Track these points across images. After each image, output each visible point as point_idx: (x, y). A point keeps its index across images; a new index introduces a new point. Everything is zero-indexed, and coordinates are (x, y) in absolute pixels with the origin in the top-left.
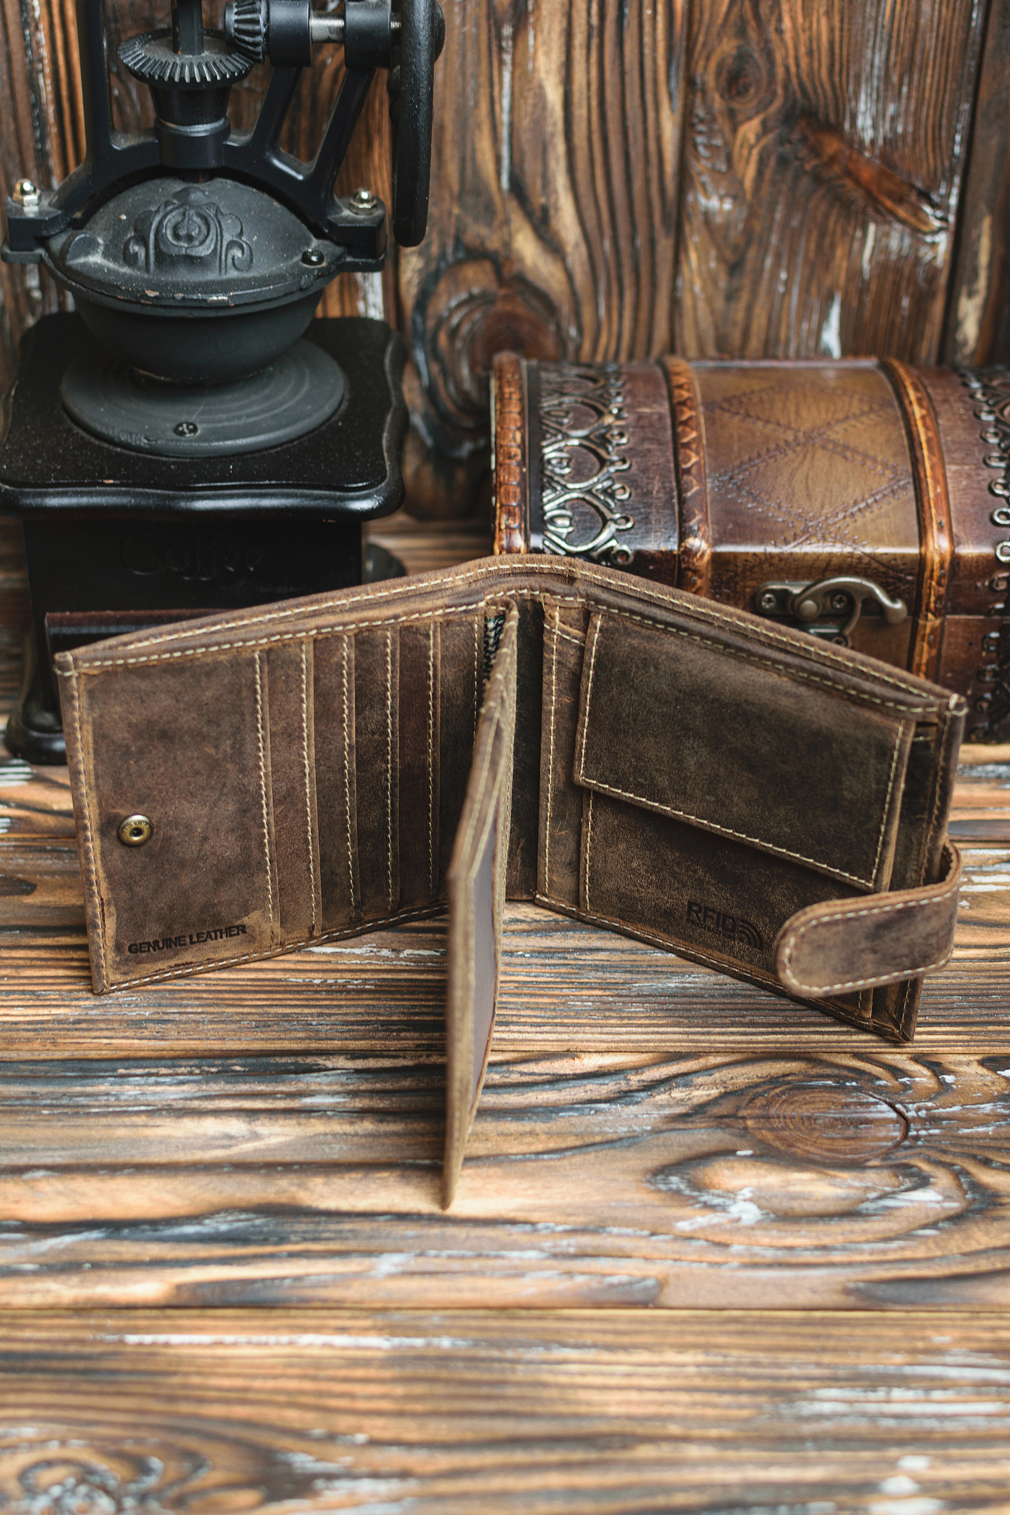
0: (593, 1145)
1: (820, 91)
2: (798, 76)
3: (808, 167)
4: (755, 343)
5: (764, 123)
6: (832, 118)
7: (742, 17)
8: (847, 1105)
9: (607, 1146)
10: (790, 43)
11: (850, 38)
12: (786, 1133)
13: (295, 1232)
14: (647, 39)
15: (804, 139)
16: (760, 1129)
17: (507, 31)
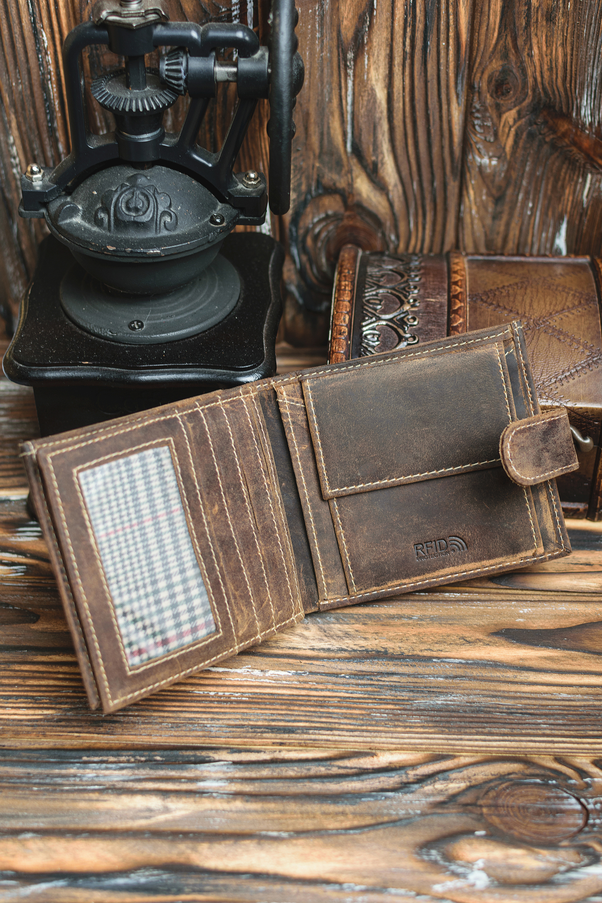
0: (382, 823)
1: (556, 92)
2: (542, 84)
3: (547, 139)
4: (511, 245)
5: (519, 113)
6: (564, 110)
7: (505, 47)
8: (549, 798)
9: (391, 824)
10: (537, 64)
11: (577, 60)
12: (508, 819)
13: (188, 885)
14: (442, 61)
15: (546, 122)
16: (491, 815)
17: (350, 55)
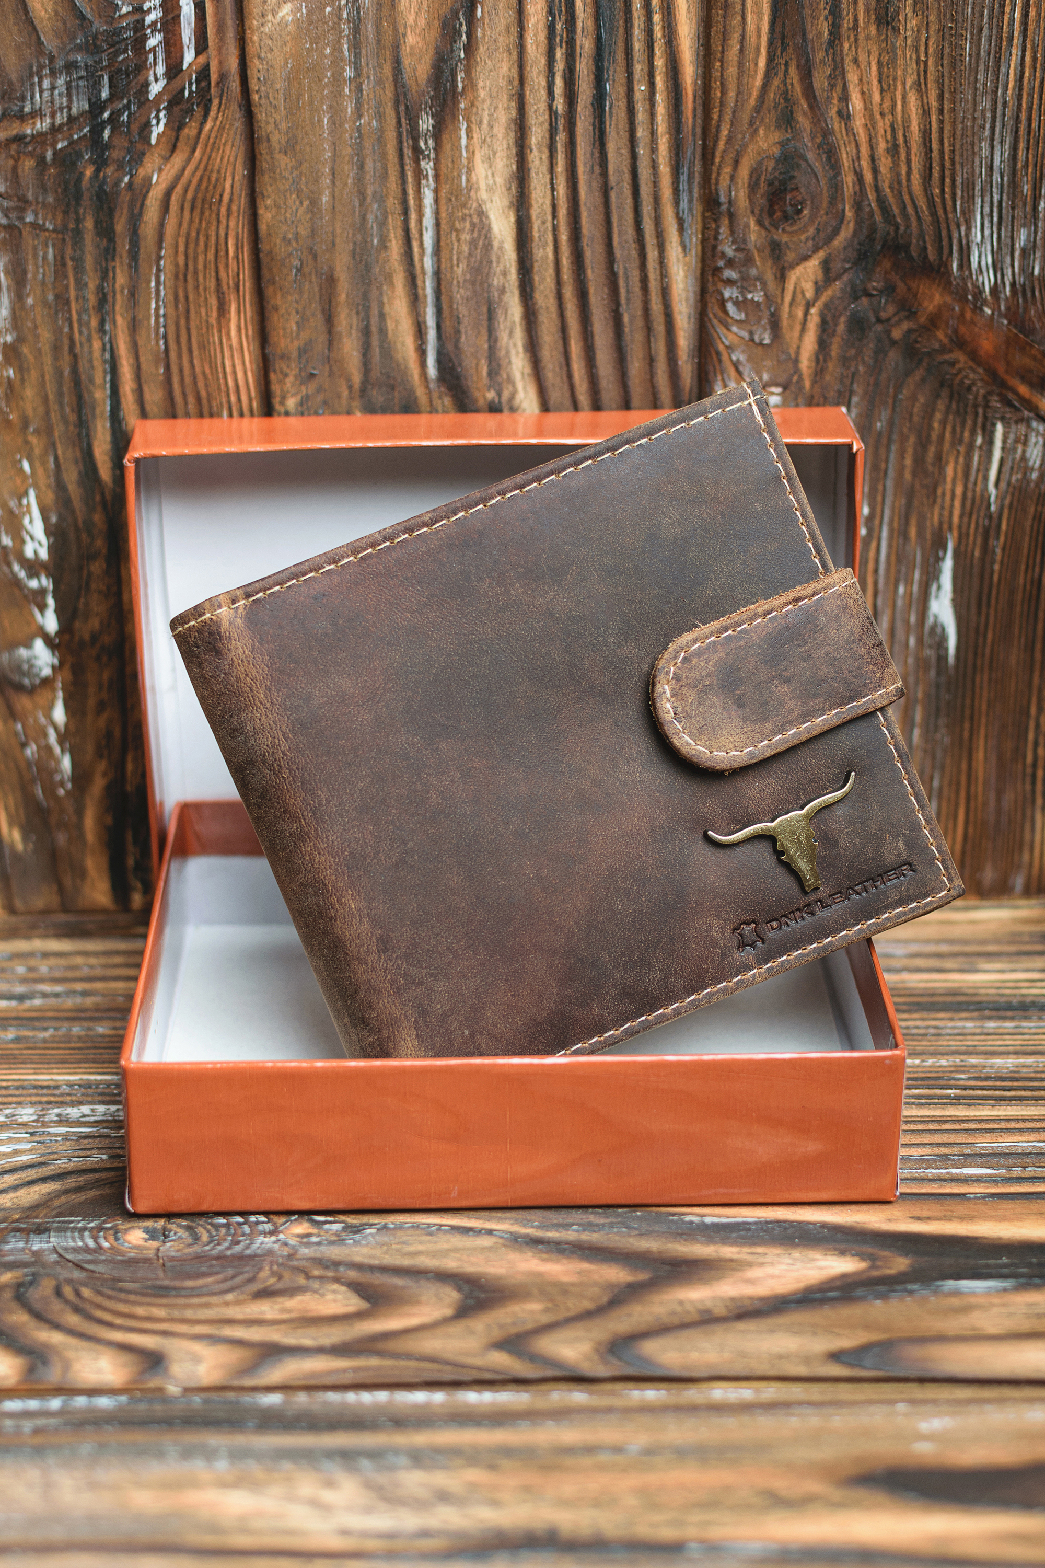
1: (910, 210)
2: (877, 189)
3: (897, 334)
5: (826, 265)
6: (932, 255)
7: (786, 95)
10: (862, 137)
11: (954, 123)
14: (641, 133)
15: (890, 289)
17: (426, 123)
